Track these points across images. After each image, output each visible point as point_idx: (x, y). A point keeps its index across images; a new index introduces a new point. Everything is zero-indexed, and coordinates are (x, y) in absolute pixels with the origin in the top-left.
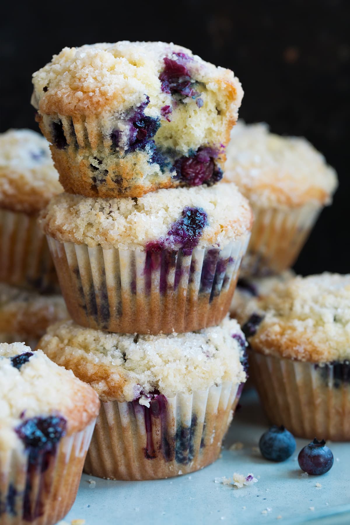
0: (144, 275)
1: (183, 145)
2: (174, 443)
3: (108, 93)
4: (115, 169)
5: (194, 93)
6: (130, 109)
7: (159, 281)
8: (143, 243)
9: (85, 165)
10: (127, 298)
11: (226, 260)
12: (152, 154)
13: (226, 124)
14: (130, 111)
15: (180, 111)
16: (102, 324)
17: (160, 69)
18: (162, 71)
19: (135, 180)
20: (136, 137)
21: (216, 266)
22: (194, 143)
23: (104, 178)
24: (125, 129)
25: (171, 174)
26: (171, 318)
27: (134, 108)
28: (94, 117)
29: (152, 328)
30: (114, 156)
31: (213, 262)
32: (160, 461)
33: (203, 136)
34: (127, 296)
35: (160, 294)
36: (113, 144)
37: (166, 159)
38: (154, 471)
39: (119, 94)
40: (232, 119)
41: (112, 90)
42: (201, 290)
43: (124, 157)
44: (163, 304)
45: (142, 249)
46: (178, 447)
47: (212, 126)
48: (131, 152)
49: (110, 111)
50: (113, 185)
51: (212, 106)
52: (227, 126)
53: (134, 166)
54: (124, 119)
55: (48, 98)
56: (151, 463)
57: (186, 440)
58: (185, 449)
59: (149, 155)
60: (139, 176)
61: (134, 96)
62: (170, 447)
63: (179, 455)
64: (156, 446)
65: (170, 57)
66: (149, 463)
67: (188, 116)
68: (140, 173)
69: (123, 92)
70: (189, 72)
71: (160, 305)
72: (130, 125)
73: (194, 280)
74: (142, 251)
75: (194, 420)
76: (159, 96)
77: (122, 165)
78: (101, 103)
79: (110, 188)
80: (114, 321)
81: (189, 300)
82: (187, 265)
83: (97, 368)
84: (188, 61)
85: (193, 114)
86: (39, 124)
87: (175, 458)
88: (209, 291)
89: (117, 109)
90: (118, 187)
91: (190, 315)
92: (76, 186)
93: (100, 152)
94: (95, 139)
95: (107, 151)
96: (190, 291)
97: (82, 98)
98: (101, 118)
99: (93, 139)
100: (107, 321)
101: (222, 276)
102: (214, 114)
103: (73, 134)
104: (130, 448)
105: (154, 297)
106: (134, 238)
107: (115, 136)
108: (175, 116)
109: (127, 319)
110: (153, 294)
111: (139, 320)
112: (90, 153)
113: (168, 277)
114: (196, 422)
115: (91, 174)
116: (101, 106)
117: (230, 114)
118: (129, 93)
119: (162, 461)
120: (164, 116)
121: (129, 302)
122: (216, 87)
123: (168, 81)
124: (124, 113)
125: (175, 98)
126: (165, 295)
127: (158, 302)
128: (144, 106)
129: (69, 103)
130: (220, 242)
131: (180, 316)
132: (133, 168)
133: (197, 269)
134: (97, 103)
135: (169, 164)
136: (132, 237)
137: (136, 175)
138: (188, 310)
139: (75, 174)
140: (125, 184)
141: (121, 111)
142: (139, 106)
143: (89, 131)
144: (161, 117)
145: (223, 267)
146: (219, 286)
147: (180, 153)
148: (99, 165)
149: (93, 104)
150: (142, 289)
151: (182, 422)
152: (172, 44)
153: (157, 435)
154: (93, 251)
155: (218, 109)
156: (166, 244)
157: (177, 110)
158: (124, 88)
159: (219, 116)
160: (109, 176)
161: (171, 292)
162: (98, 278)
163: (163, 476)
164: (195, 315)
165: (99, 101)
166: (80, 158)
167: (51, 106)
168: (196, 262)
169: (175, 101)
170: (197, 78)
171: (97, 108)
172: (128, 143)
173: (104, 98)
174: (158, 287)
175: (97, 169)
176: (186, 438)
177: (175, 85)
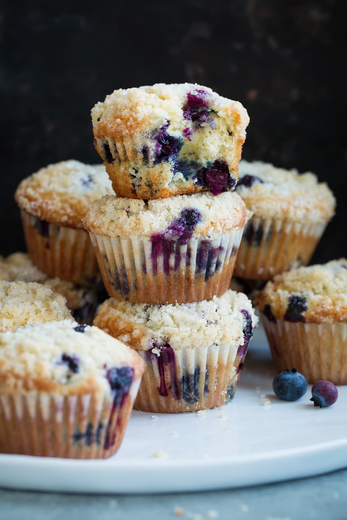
0: (151, 259)
1: (202, 158)
2: (181, 385)
3: (139, 119)
4: (147, 176)
5: (210, 119)
6: (155, 130)
7: (163, 263)
8: (148, 235)
9: (126, 174)
10: (140, 276)
11: (217, 249)
12: (174, 164)
13: (235, 142)
14: (155, 132)
15: (200, 133)
16: (125, 297)
17: (184, 101)
18: (186, 103)
19: (162, 184)
20: (161, 151)
21: (207, 253)
22: (211, 157)
23: (140, 184)
24: (152, 145)
25: (193, 181)
26: (174, 292)
27: (158, 129)
28: (129, 137)
29: (160, 299)
30: (146, 166)
31: (205, 250)
32: (171, 398)
33: (217, 151)
34: (140, 275)
35: (164, 274)
36: (145, 157)
37: (190, 169)
38: (167, 405)
39: (147, 119)
40: (240, 138)
41: (142, 117)
42: (198, 271)
43: (153, 167)
44: (168, 281)
45: (149, 239)
46: (186, 389)
47: (225, 144)
48: (158, 163)
49: (140, 132)
50: (146, 188)
51: (224, 129)
52: (237, 144)
53: (160, 174)
54: (151, 138)
55: (98, 125)
56: (165, 400)
57: (191, 384)
58: (190, 391)
59: (171, 165)
60: (165, 181)
61: (158, 120)
62: (178, 388)
63: (186, 396)
64: (167, 386)
65: (192, 93)
66: (162, 399)
67: (205, 136)
68: (165, 178)
69: (150, 118)
70: (206, 104)
71: (165, 282)
72: (156, 143)
73: (191, 263)
74: (149, 241)
75: (198, 370)
76: (182, 122)
77: (151, 173)
78: (133, 126)
79: (144, 191)
80: (132, 294)
81: (188, 279)
82: (184, 252)
83: (126, 324)
84: (206, 96)
85: (208, 134)
86: (95, 146)
87: (182, 397)
88: (204, 272)
89: (145, 131)
90: (150, 190)
91: (189, 290)
92: (122, 191)
93: (136, 164)
94: (131, 154)
95: (140, 162)
96: (188, 272)
97: (120, 123)
98: (134, 137)
99: (129, 154)
100: (128, 294)
101: (215, 260)
102: (226, 135)
103: (116, 151)
104: (148, 386)
105: (160, 276)
106: (142, 231)
107: (145, 151)
108: (195, 137)
109: (141, 293)
110: (159, 273)
111: (150, 293)
112: (129, 165)
113: (170, 261)
114: (200, 372)
115: (131, 181)
116: (133, 128)
117: (238, 134)
118: (154, 118)
119: (173, 399)
120: (186, 136)
121: (142, 280)
122: (225, 113)
123: (190, 111)
124: (150, 133)
125: (195, 123)
126: (168, 274)
127: (163, 279)
128: (165, 128)
129: (112, 128)
130: (210, 235)
131: (181, 290)
132: (160, 175)
133: (192, 255)
134: (131, 126)
135: (191, 173)
136: (140, 230)
137: (162, 181)
138: (188, 286)
139: (121, 182)
140: (154, 187)
141: (149, 132)
142: (161, 128)
143: (126, 148)
144: (182, 137)
145: (215, 254)
146: (213, 269)
147: (200, 165)
148: (136, 173)
149: (128, 127)
150: (150, 269)
151: (187, 370)
152: (196, 84)
153: (168, 378)
154: (114, 240)
155: (229, 131)
156: (166, 236)
157: (197, 133)
158: (151, 115)
159: (231, 137)
160: (142, 182)
161: (172, 272)
162: (119, 261)
163: (174, 410)
164: (193, 290)
165: (132, 125)
166: (122, 169)
167: (100, 131)
168: (191, 250)
169: (195, 125)
170: (213, 108)
171: (131, 130)
172: (154, 156)
173: (136, 122)
174: (162, 268)
175: (135, 177)
176: (190, 383)
177: (195, 113)
